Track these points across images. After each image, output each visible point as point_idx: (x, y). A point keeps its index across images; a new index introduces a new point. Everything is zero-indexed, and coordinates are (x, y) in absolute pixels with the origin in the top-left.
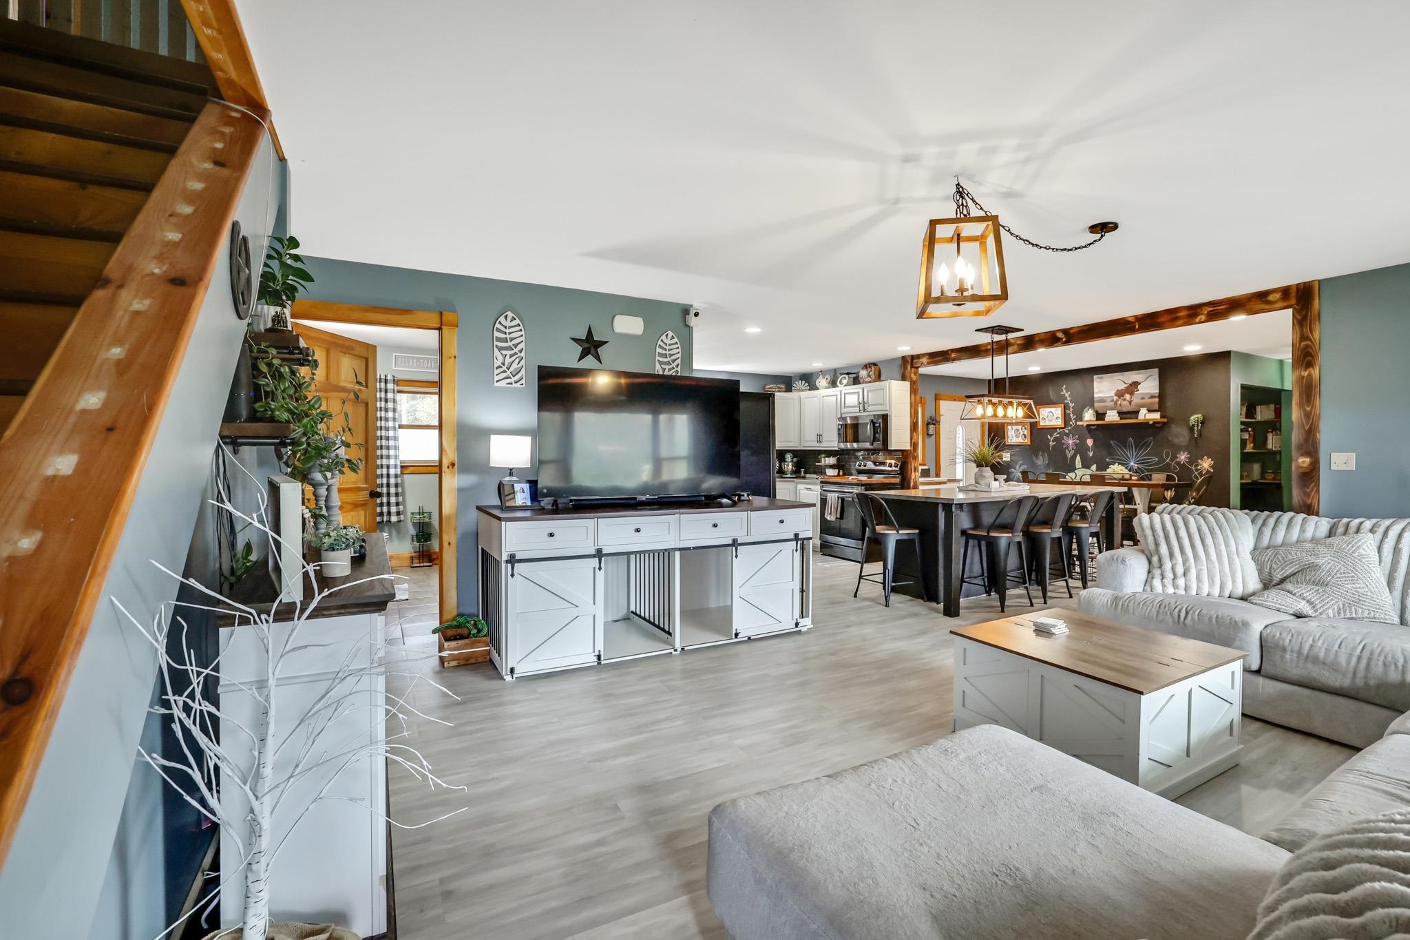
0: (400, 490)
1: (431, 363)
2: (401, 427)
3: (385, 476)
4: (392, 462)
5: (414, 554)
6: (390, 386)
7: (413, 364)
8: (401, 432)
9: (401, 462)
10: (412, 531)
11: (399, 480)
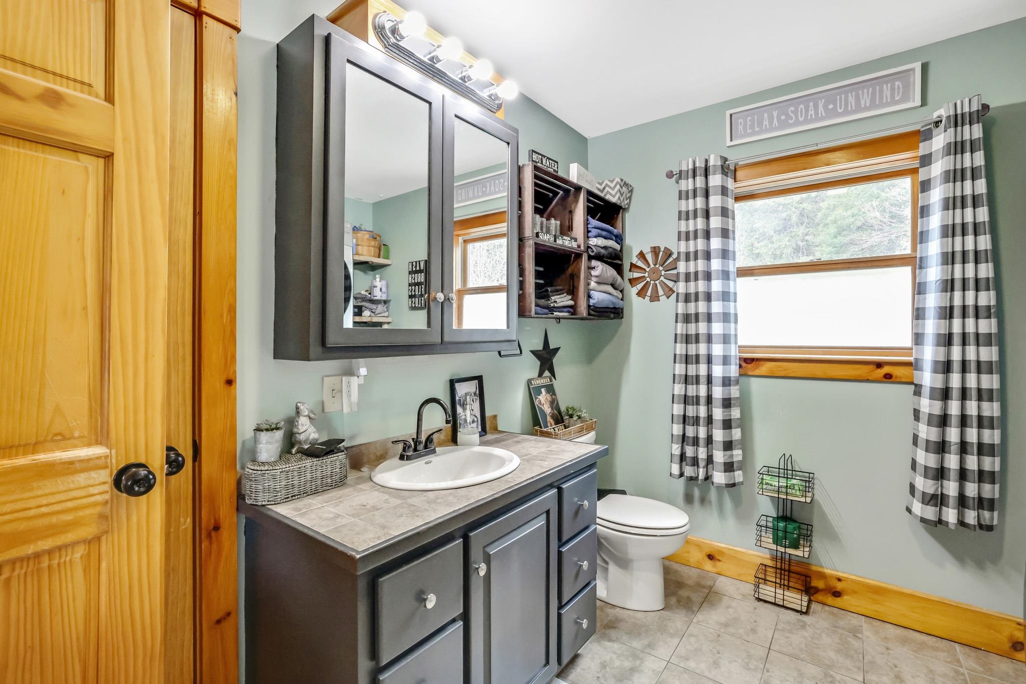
0: (735, 413)
1: (816, 107)
2: (744, 272)
3: (703, 380)
4: (717, 350)
5: (769, 563)
6: (716, 180)
7: (771, 122)
8: (742, 286)
9: (742, 348)
10: (766, 508)
11: (735, 392)
